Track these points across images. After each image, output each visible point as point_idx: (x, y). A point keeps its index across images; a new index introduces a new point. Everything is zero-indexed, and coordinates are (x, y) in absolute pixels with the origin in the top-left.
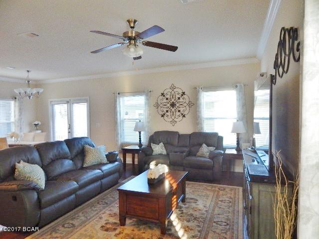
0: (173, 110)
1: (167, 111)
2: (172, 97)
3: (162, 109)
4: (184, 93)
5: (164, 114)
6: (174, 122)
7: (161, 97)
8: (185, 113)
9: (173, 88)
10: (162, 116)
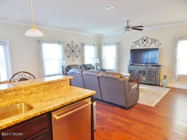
0: (73, 54)
1: (70, 54)
2: (72, 47)
3: (68, 53)
4: (77, 45)
5: (69, 56)
6: (73, 60)
7: (67, 47)
8: (78, 55)
9: (72, 42)
10: (68, 57)
